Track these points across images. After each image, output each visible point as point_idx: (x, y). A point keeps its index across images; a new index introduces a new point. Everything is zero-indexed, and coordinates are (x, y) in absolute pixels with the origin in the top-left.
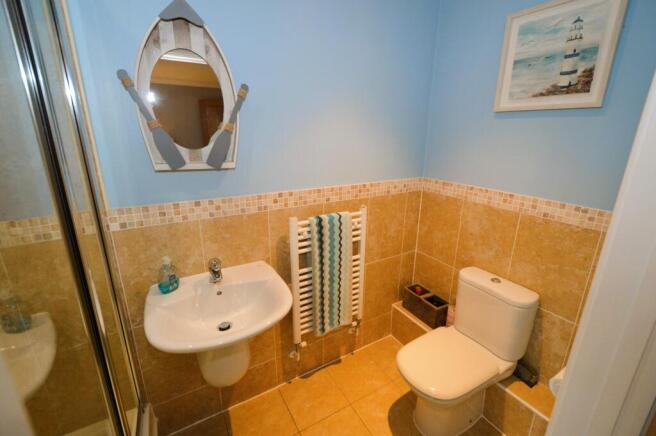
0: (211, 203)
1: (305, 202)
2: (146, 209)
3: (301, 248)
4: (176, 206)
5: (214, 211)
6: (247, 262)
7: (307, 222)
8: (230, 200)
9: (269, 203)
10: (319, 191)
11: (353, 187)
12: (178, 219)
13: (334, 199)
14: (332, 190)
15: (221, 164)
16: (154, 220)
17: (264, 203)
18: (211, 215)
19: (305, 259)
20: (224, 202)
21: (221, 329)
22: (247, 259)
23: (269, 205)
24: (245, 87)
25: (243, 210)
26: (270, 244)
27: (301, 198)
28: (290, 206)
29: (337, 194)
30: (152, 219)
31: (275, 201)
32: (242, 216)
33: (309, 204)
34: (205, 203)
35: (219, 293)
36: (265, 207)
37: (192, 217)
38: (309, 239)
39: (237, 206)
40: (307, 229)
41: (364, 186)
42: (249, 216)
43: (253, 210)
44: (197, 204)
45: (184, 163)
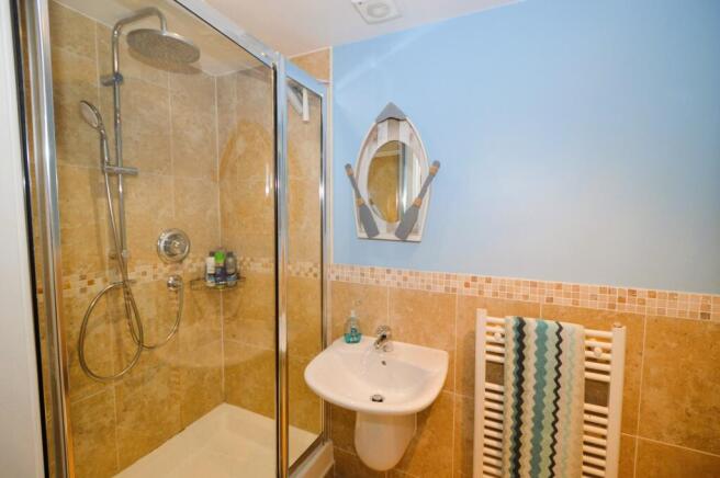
0: (400, 273)
1: (510, 296)
2: (352, 268)
3: (489, 352)
4: (372, 270)
5: (402, 282)
6: (428, 346)
7: (501, 320)
8: (417, 274)
9: (459, 285)
10: (534, 285)
11: (603, 290)
12: (372, 282)
13: (562, 301)
14: (559, 287)
15: (407, 236)
16: (356, 279)
17: (453, 283)
18: (399, 284)
19: (495, 372)
20: (411, 274)
21: (374, 400)
22: (428, 342)
23: (458, 287)
24: (437, 164)
25: (429, 287)
26: (456, 334)
27: (503, 288)
28: (485, 295)
29: (567, 295)
30: (354, 277)
31: (467, 285)
32: (427, 293)
33: (514, 299)
34: (394, 272)
35: (384, 363)
36: (454, 290)
37: (383, 283)
38: (502, 345)
39: (423, 281)
40: (501, 330)
41: (633, 292)
42: (434, 295)
43: (440, 289)
44: (388, 271)
45: (377, 233)
